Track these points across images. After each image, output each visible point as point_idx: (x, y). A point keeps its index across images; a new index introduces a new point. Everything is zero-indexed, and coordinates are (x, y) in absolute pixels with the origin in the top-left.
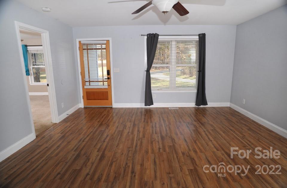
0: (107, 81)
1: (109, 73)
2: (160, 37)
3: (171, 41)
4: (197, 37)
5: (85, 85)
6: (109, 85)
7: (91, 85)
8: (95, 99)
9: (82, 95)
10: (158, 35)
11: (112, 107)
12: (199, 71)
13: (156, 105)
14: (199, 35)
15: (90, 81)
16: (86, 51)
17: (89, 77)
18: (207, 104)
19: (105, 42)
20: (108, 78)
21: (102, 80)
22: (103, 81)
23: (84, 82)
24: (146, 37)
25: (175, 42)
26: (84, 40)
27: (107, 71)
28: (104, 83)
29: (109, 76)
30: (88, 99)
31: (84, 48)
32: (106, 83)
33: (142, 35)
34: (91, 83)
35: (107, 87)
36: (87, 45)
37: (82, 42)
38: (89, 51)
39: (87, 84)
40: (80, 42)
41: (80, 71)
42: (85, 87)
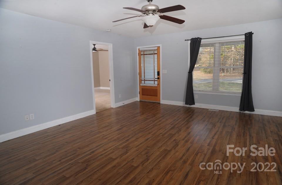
0: (157, 81)
1: (158, 73)
2: (202, 41)
3: (215, 43)
4: (244, 37)
5: (141, 82)
6: (159, 84)
7: (145, 83)
8: (148, 95)
9: (138, 91)
10: (201, 39)
11: (160, 103)
12: (245, 73)
13: (197, 105)
14: (246, 34)
15: (145, 80)
16: (143, 56)
17: (144, 77)
18: (254, 111)
19: (156, 48)
20: (158, 78)
21: (153, 80)
22: (155, 81)
23: (141, 81)
24: (189, 42)
25: (218, 44)
26: (142, 48)
27: (158, 72)
28: (155, 82)
29: (159, 77)
30: (143, 95)
31: (141, 54)
32: (156, 82)
33: (186, 40)
34: (145, 81)
35: (156, 85)
36: (144, 51)
37: (140, 49)
38: (145, 56)
39: (143, 82)
40: (139, 49)
41: (138, 71)
42: (141, 85)
